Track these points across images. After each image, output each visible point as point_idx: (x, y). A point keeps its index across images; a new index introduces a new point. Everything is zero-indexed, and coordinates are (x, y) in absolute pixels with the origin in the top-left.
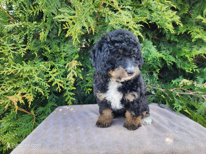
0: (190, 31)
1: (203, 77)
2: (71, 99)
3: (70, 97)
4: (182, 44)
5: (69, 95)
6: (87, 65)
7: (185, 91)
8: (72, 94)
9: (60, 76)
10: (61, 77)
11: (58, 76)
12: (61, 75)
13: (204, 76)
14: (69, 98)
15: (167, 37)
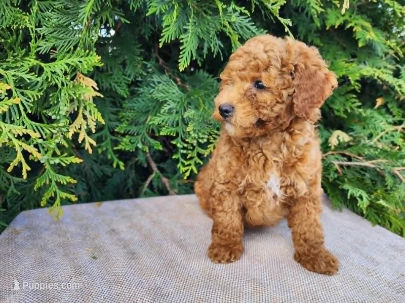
0: (351, 22)
1: (366, 127)
2: (61, 198)
3: (58, 191)
4: (328, 52)
5: (54, 183)
6: (113, 84)
7: (353, 159)
8: (65, 179)
9: (20, 115)
10: (27, 119)
11: (13, 113)
12: (25, 110)
13: (368, 124)
14: (55, 193)
15: (301, 34)
